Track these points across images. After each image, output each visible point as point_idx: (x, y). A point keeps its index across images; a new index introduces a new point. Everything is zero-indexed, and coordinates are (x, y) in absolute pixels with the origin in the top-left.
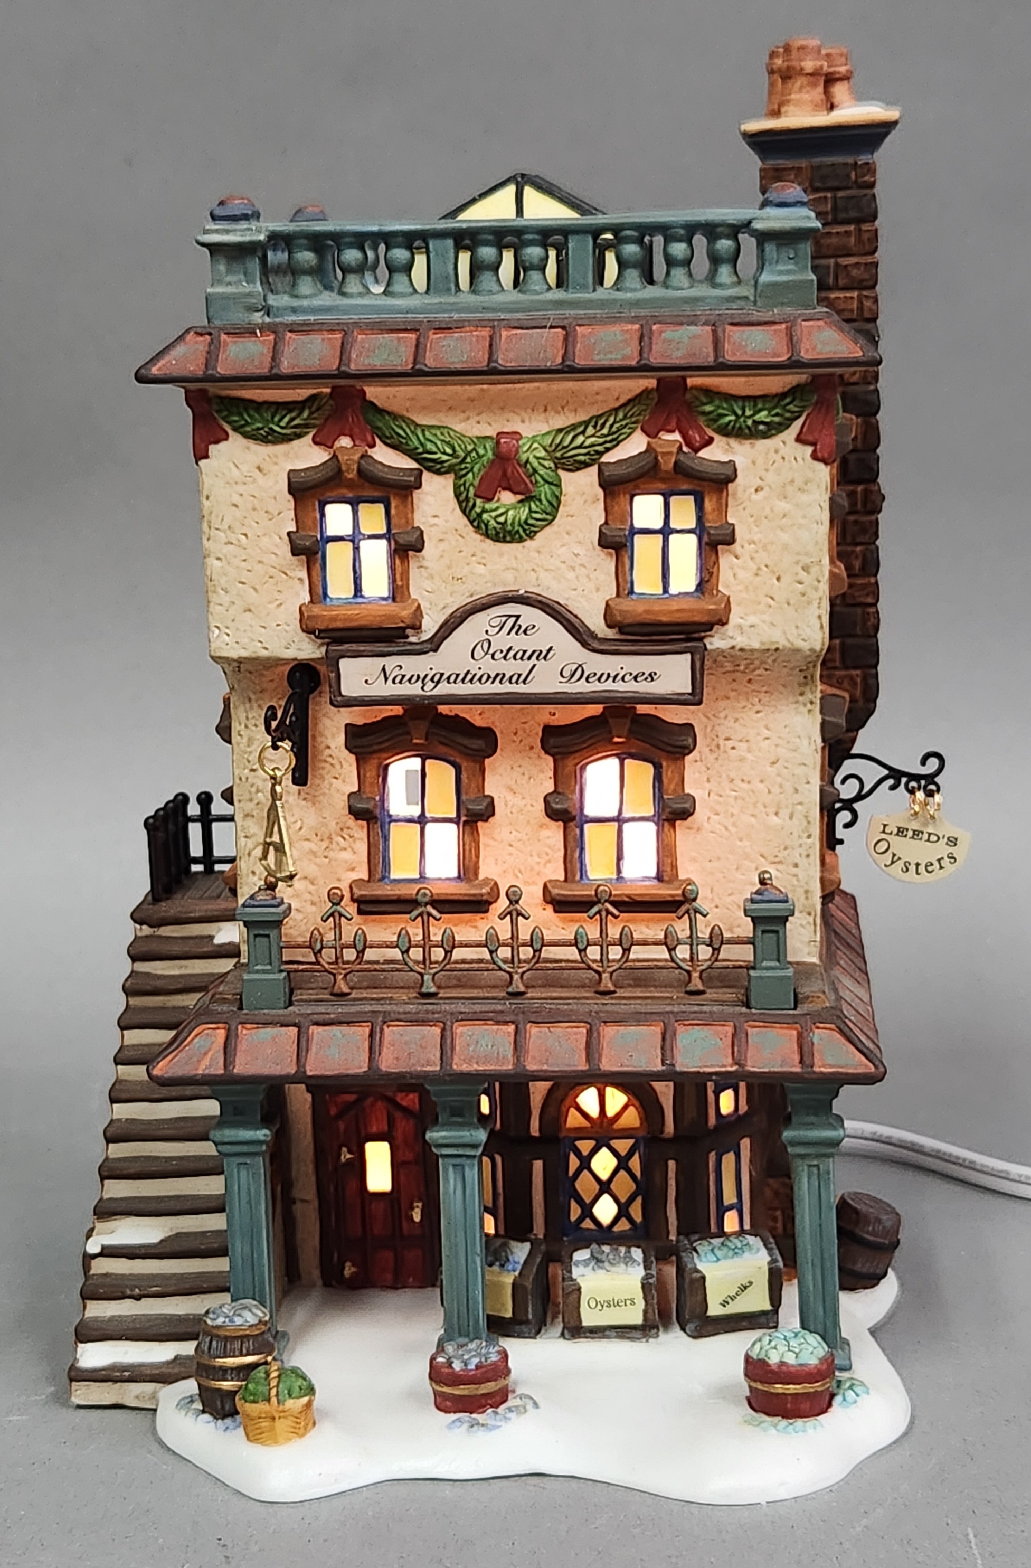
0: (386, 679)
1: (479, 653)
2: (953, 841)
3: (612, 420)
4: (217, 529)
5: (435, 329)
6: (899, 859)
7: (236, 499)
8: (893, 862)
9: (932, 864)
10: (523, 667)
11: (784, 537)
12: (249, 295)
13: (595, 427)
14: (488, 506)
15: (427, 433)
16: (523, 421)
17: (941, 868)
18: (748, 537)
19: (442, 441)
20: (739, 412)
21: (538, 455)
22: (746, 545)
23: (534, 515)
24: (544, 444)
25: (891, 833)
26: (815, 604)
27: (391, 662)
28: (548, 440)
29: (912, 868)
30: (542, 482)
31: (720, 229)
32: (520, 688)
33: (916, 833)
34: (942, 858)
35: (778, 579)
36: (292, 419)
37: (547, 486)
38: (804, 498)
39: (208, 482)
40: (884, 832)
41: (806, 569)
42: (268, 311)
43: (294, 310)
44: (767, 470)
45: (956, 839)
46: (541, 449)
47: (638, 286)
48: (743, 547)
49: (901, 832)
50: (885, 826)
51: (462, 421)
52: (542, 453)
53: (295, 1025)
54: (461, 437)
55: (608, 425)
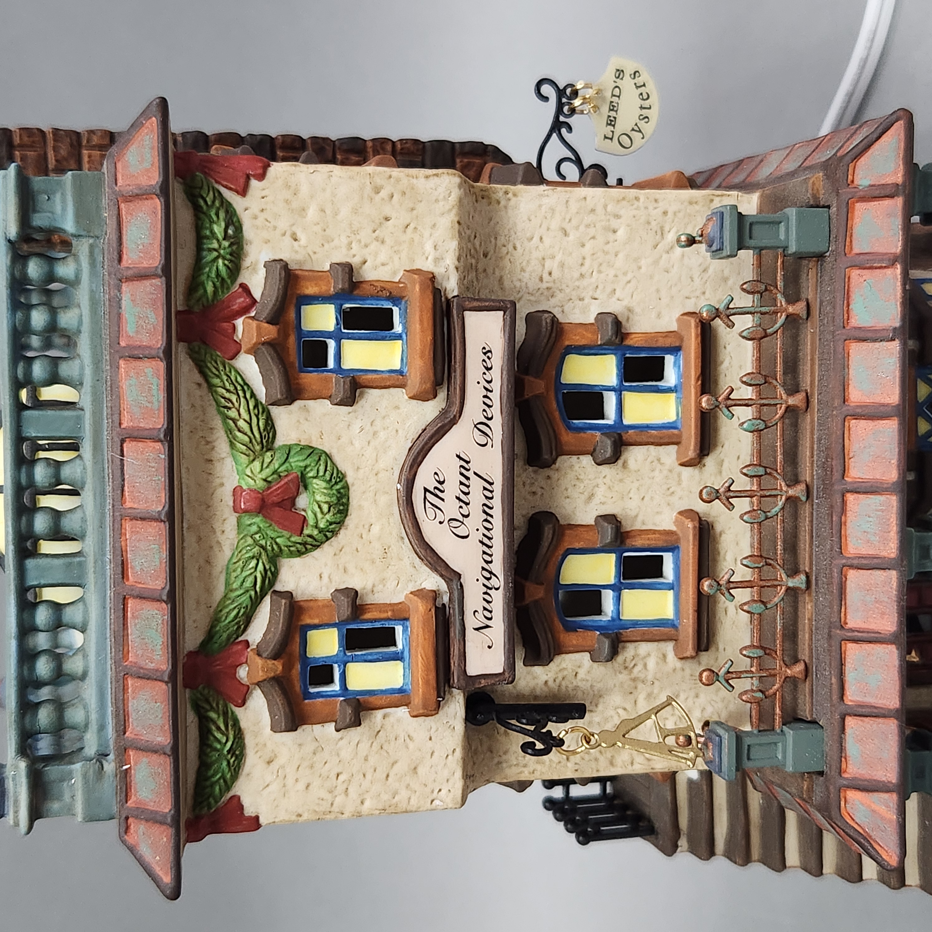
0: (487, 627)
1: (462, 531)
2: (620, 73)
3: (221, 391)
4: (332, 804)
5: (123, 578)
6: (636, 125)
7: (301, 786)
8: (640, 131)
9: (641, 94)
10: (476, 485)
11: (345, 212)
12: (85, 776)
13: (230, 408)
14: (311, 521)
15: (235, 586)
16: (222, 485)
17: (644, 85)
18: (344, 250)
19: (242, 571)
20: (215, 254)
21: (258, 469)
22: (353, 252)
23: (321, 473)
24: (247, 462)
25: (613, 132)
26: (415, 181)
27: (471, 622)
28: (244, 459)
29: (645, 112)
30: (287, 465)
31: (17, 274)
32: (498, 488)
33: (613, 108)
34: (635, 84)
35: (387, 219)
36: (219, 728)
37: (291, 460)
38: (304, 190)
39: (282, 816)
40: (611, 139)
41: (377, 190)
42: (102, 755)
43: (102, 728)
44: (275, 228)
45: (618, 70)
46: (252, 465)
47: (77, 362)
48: (354, 256)
49: (611, 122)
50: (606, 137)
51: (221, 550)
52: (257, 465)
53: (843, 720)
54: (238, 549)
55: (227, 395)
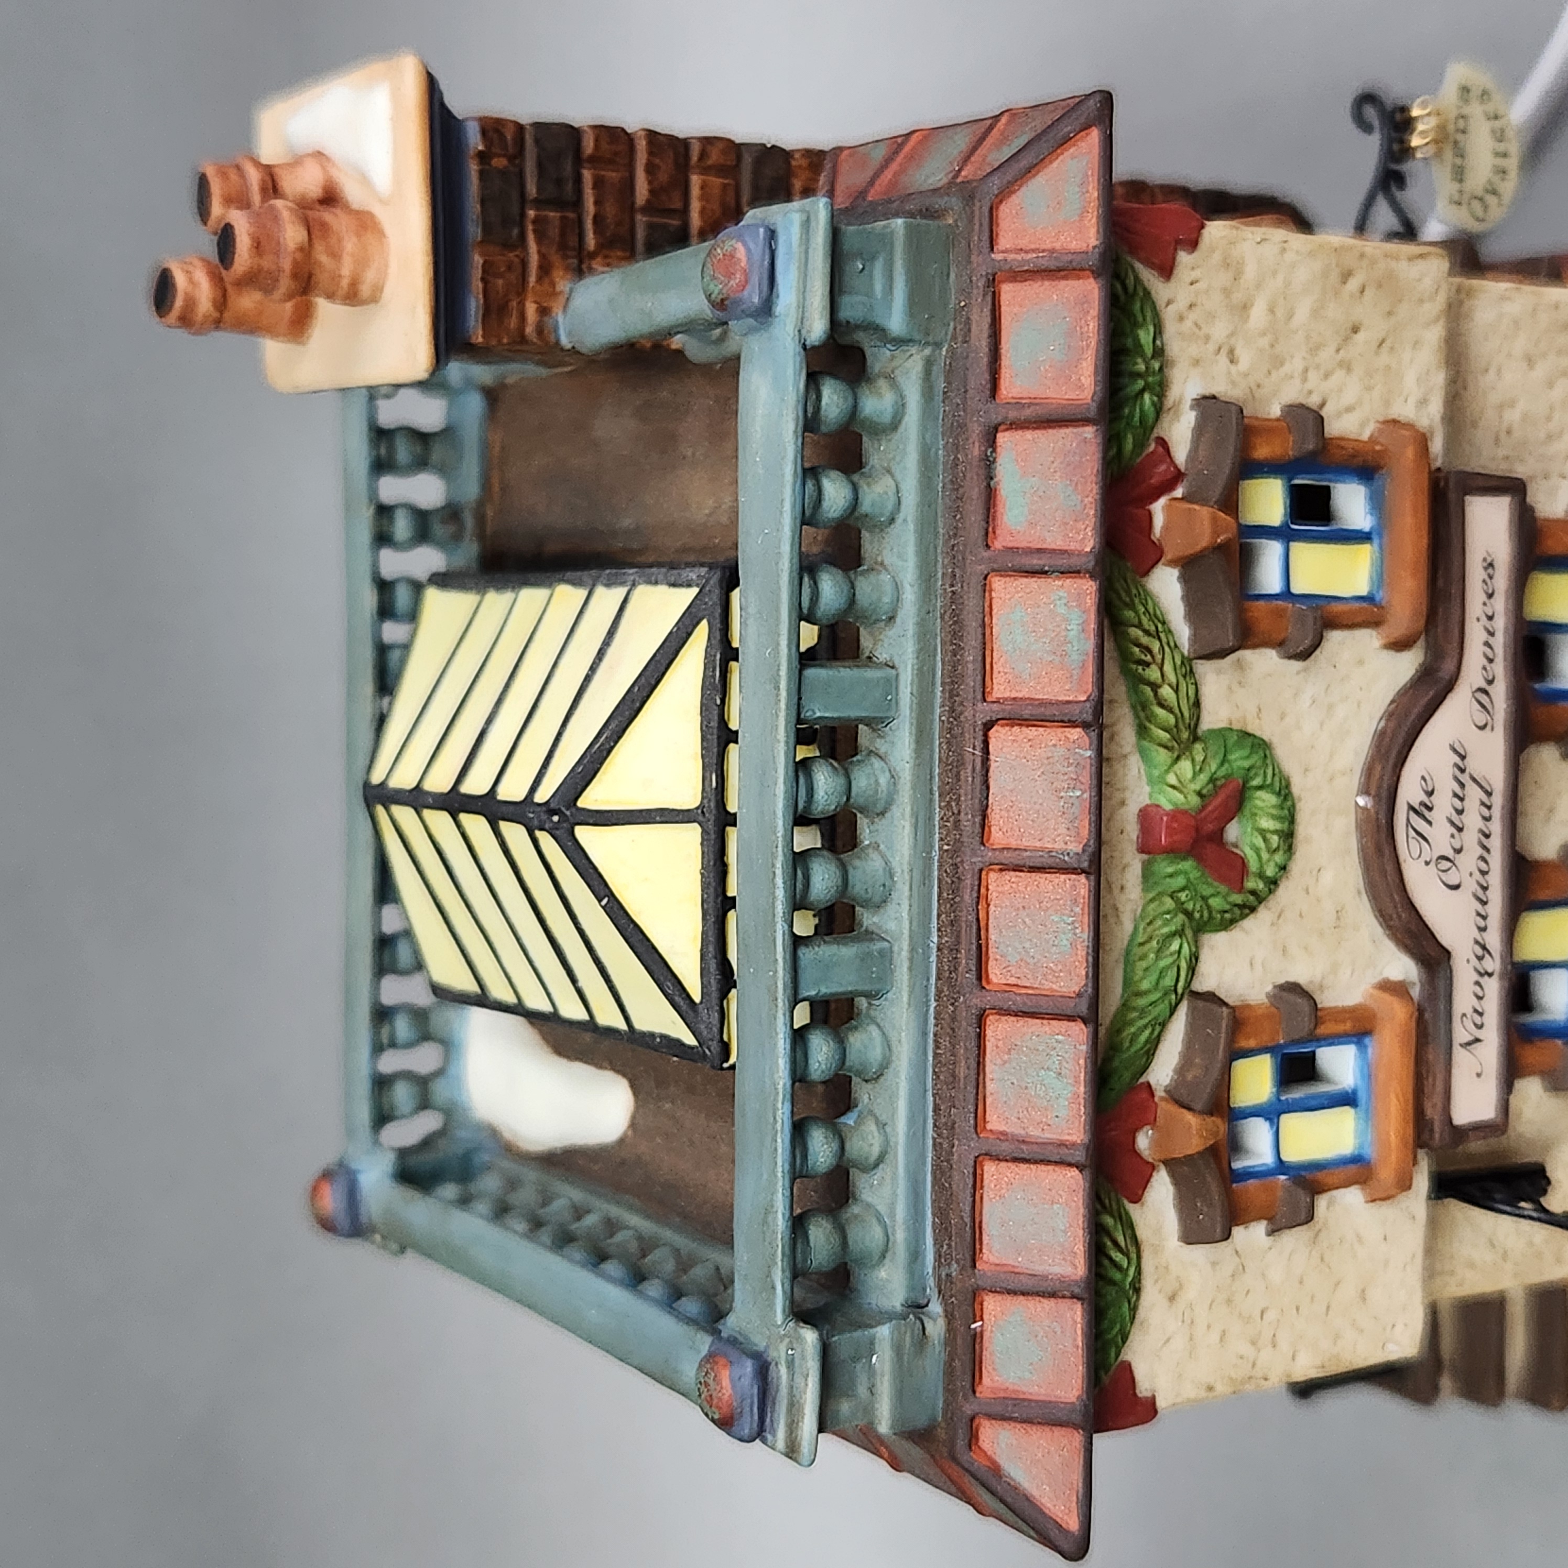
0: (1477, 1040)
1: (1453, 879)
2: (1465, 92)
3: (1135, 632)
4: (1254, 1365)
5: (979, 978)
6: (1490, 182)
7: (1214, 1337)
8: (1496, 193)
10: (1474, 794)
11: (1302, 313)
12: (898, 1349)
13: (1148, 665)
14: (1253, 865)
15: (1145, 985)
16: (1123, 803)
17: (1497, 116)
18: (1297, 381)
19: (1158, 958)
20: (1141, 383)
21: (1189, 775)
22: (1309, 385)
23: (1269, 781)
24: (1169, 761)
25: (1461, 192)
26: (1393, 264)
27: (1461, 1034)
28: (1162, 756)
29: (1500, 162)
30: (1226, 765)
31: (810, 409)
32: (1498, 801)
34: (1485, 113)
35: (1355, 330)
36: (1116, 1244)
37: (1232, 757)
38: (1250, 272)
39: (1190, 1392)
41: (1346, 276)
42: (917, 1307)
43: (915, 1255)
44: (1207, 338)
45: (1461, 87)
46: (1176, 767)
47: (885, 577)
48: (1310, 392)
49: (1457, 176)
51: (1119, 922)
52: (1185, 766)
54: (1146, 919)
55: (1145, 640)
